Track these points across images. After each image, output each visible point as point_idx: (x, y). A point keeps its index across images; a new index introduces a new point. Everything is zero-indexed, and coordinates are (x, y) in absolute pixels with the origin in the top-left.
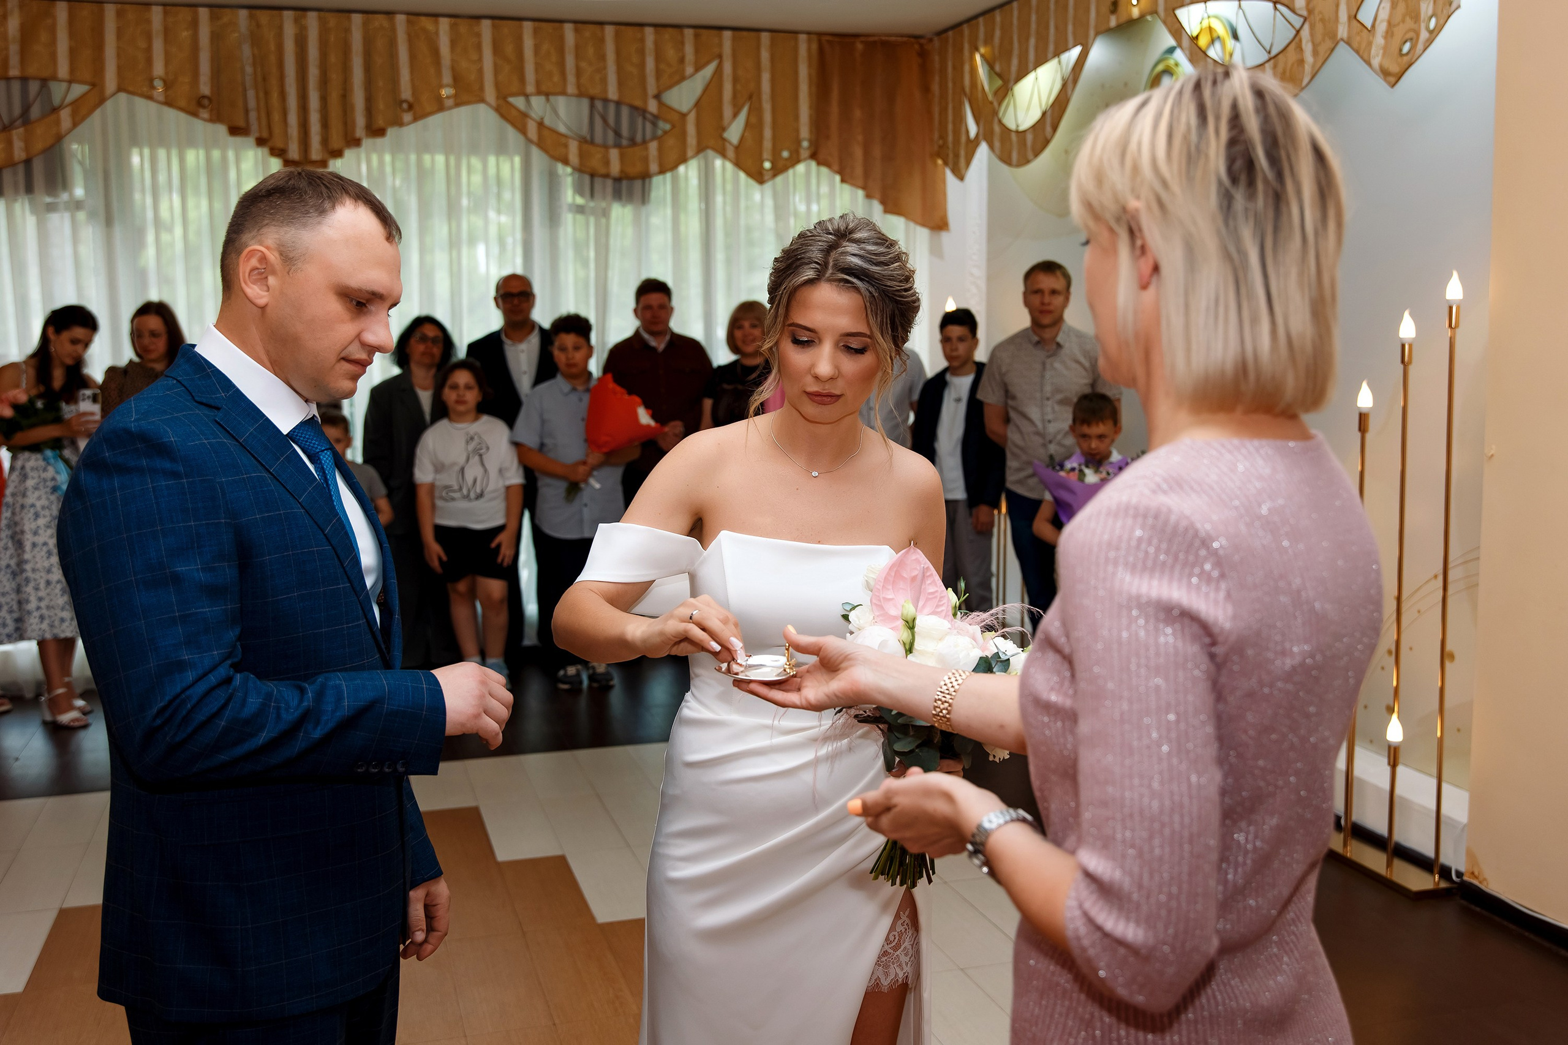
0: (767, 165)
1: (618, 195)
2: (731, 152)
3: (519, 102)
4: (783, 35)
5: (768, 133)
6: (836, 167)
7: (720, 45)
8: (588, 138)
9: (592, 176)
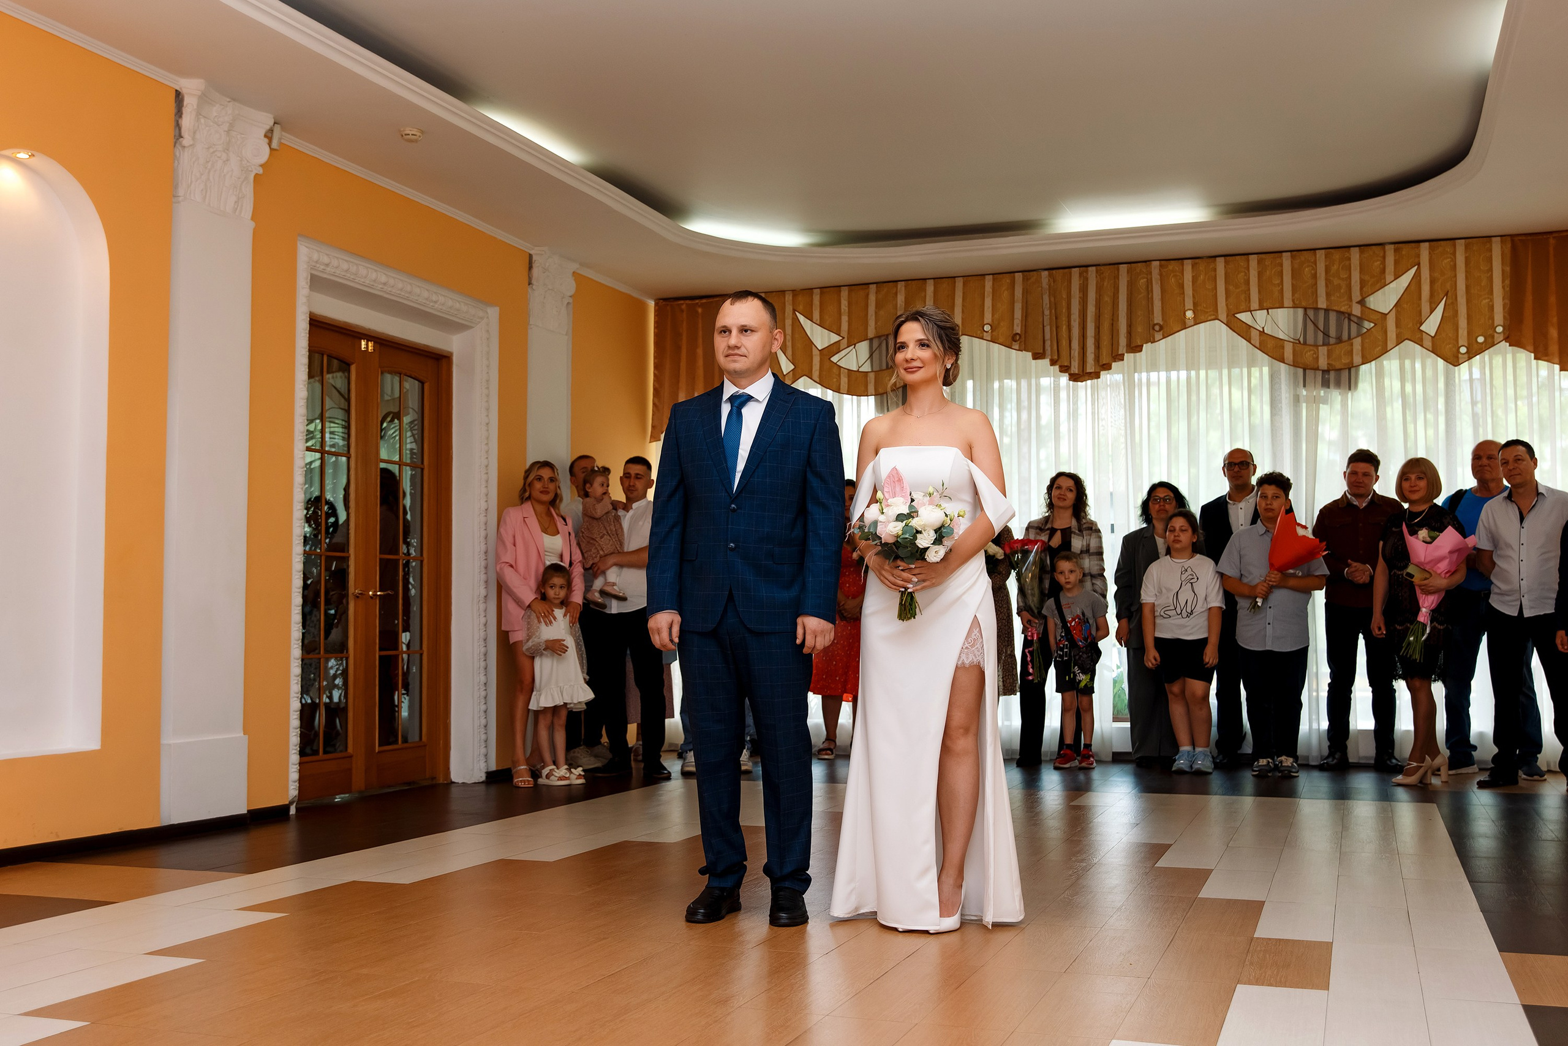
0: (1463, 350)
1: (1326, 384)
2: (1428, 342)
3: (1244, 317)
4: (1479, 241)
5: (1463, 323)
6: (1531, 348)
7: (1418, 256)
8: (1301, 340)
9: (1305, 370)
